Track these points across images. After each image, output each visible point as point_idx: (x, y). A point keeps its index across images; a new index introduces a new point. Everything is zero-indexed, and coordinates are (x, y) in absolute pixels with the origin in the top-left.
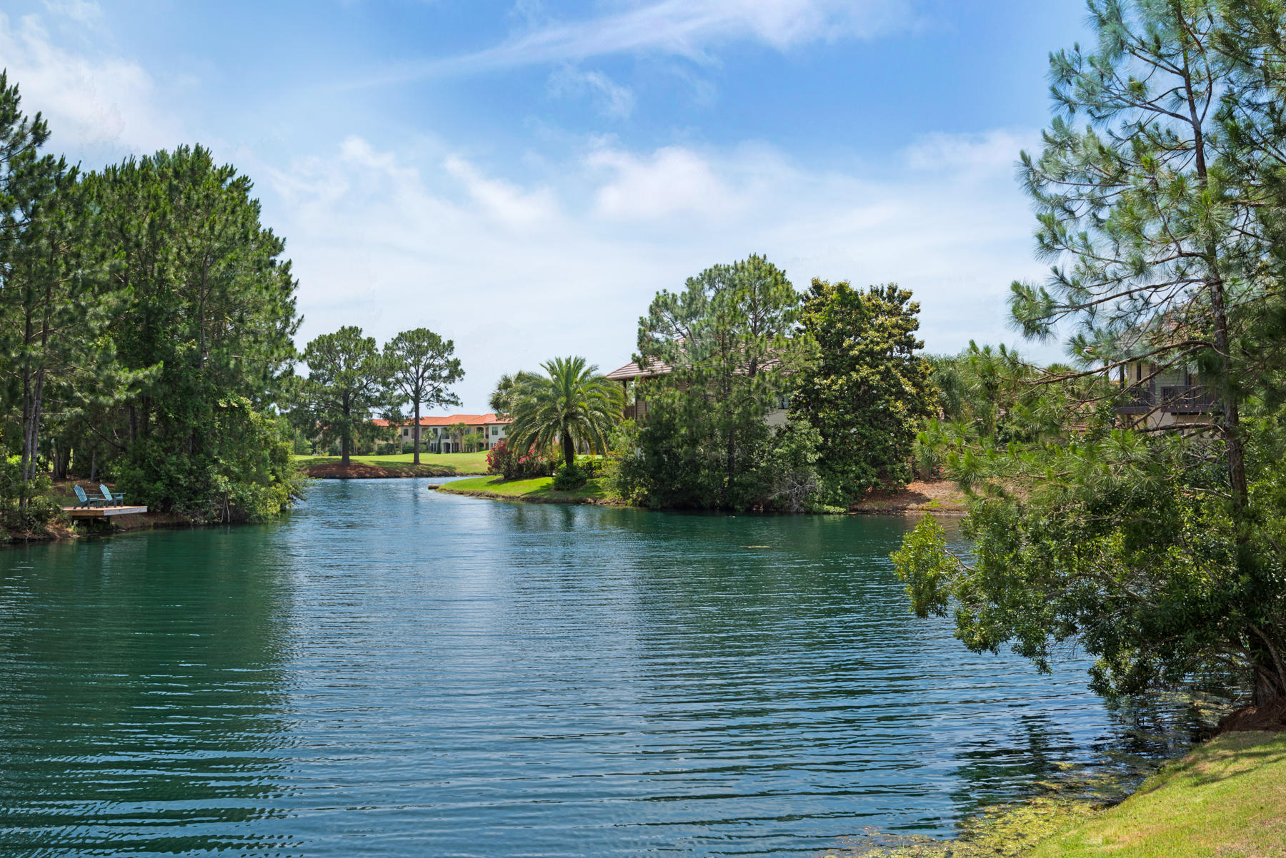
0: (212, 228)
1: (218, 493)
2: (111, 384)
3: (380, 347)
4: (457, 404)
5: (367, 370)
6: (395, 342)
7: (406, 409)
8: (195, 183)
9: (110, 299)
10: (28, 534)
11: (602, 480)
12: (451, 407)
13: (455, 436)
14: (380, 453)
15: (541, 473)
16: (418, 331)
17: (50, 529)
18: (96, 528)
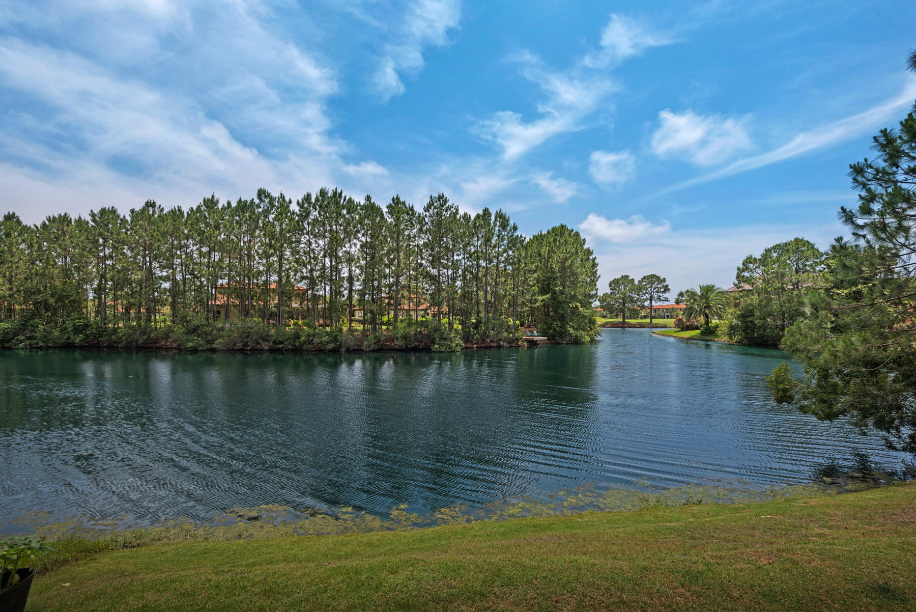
0: (566, 250)
1: (569, 334)
2: (536, 301)
3: (636, 282)
4: (667, 301)
5: (631, 290)
6: (642, 279)
7: (647, 304)
8: (561, 236)
9: (535, 275)
10: (514, 345)
11: (720, 332)
12: (665, 302)
13: (671, 312)
14: (641, 318)
15: (697, 328)
16: (651, 275)
17: (520, 343)
18: (532, 344)
